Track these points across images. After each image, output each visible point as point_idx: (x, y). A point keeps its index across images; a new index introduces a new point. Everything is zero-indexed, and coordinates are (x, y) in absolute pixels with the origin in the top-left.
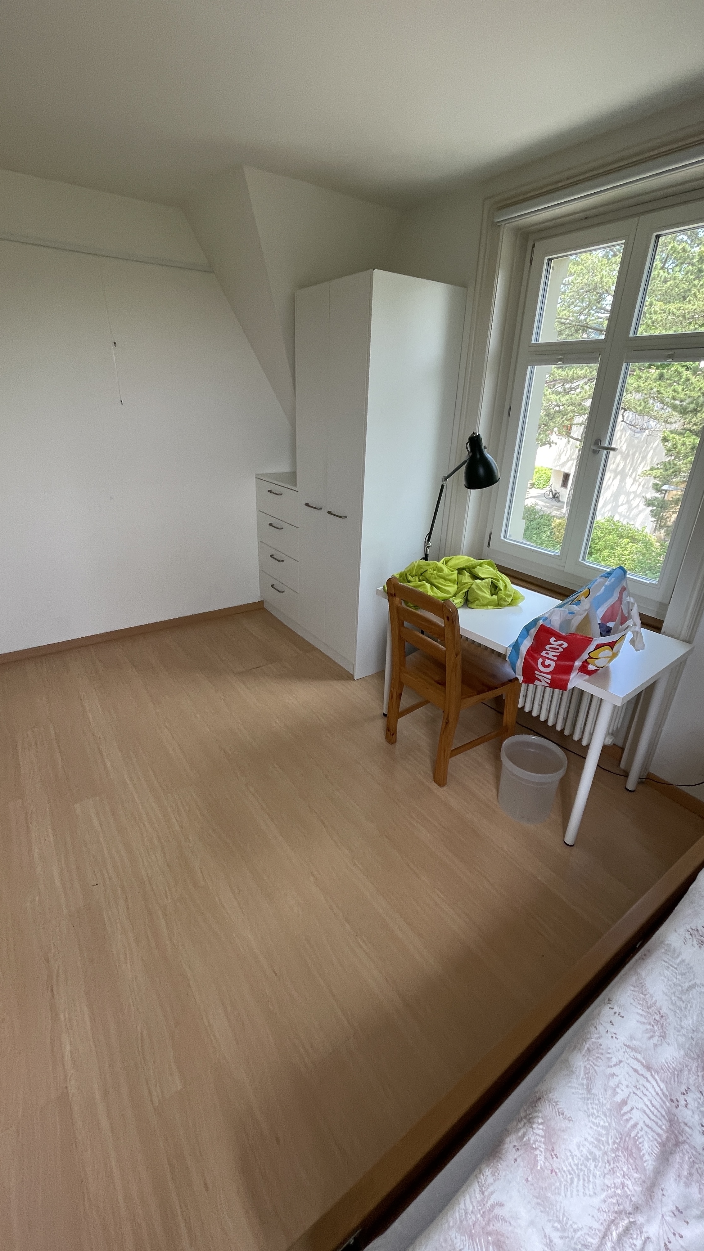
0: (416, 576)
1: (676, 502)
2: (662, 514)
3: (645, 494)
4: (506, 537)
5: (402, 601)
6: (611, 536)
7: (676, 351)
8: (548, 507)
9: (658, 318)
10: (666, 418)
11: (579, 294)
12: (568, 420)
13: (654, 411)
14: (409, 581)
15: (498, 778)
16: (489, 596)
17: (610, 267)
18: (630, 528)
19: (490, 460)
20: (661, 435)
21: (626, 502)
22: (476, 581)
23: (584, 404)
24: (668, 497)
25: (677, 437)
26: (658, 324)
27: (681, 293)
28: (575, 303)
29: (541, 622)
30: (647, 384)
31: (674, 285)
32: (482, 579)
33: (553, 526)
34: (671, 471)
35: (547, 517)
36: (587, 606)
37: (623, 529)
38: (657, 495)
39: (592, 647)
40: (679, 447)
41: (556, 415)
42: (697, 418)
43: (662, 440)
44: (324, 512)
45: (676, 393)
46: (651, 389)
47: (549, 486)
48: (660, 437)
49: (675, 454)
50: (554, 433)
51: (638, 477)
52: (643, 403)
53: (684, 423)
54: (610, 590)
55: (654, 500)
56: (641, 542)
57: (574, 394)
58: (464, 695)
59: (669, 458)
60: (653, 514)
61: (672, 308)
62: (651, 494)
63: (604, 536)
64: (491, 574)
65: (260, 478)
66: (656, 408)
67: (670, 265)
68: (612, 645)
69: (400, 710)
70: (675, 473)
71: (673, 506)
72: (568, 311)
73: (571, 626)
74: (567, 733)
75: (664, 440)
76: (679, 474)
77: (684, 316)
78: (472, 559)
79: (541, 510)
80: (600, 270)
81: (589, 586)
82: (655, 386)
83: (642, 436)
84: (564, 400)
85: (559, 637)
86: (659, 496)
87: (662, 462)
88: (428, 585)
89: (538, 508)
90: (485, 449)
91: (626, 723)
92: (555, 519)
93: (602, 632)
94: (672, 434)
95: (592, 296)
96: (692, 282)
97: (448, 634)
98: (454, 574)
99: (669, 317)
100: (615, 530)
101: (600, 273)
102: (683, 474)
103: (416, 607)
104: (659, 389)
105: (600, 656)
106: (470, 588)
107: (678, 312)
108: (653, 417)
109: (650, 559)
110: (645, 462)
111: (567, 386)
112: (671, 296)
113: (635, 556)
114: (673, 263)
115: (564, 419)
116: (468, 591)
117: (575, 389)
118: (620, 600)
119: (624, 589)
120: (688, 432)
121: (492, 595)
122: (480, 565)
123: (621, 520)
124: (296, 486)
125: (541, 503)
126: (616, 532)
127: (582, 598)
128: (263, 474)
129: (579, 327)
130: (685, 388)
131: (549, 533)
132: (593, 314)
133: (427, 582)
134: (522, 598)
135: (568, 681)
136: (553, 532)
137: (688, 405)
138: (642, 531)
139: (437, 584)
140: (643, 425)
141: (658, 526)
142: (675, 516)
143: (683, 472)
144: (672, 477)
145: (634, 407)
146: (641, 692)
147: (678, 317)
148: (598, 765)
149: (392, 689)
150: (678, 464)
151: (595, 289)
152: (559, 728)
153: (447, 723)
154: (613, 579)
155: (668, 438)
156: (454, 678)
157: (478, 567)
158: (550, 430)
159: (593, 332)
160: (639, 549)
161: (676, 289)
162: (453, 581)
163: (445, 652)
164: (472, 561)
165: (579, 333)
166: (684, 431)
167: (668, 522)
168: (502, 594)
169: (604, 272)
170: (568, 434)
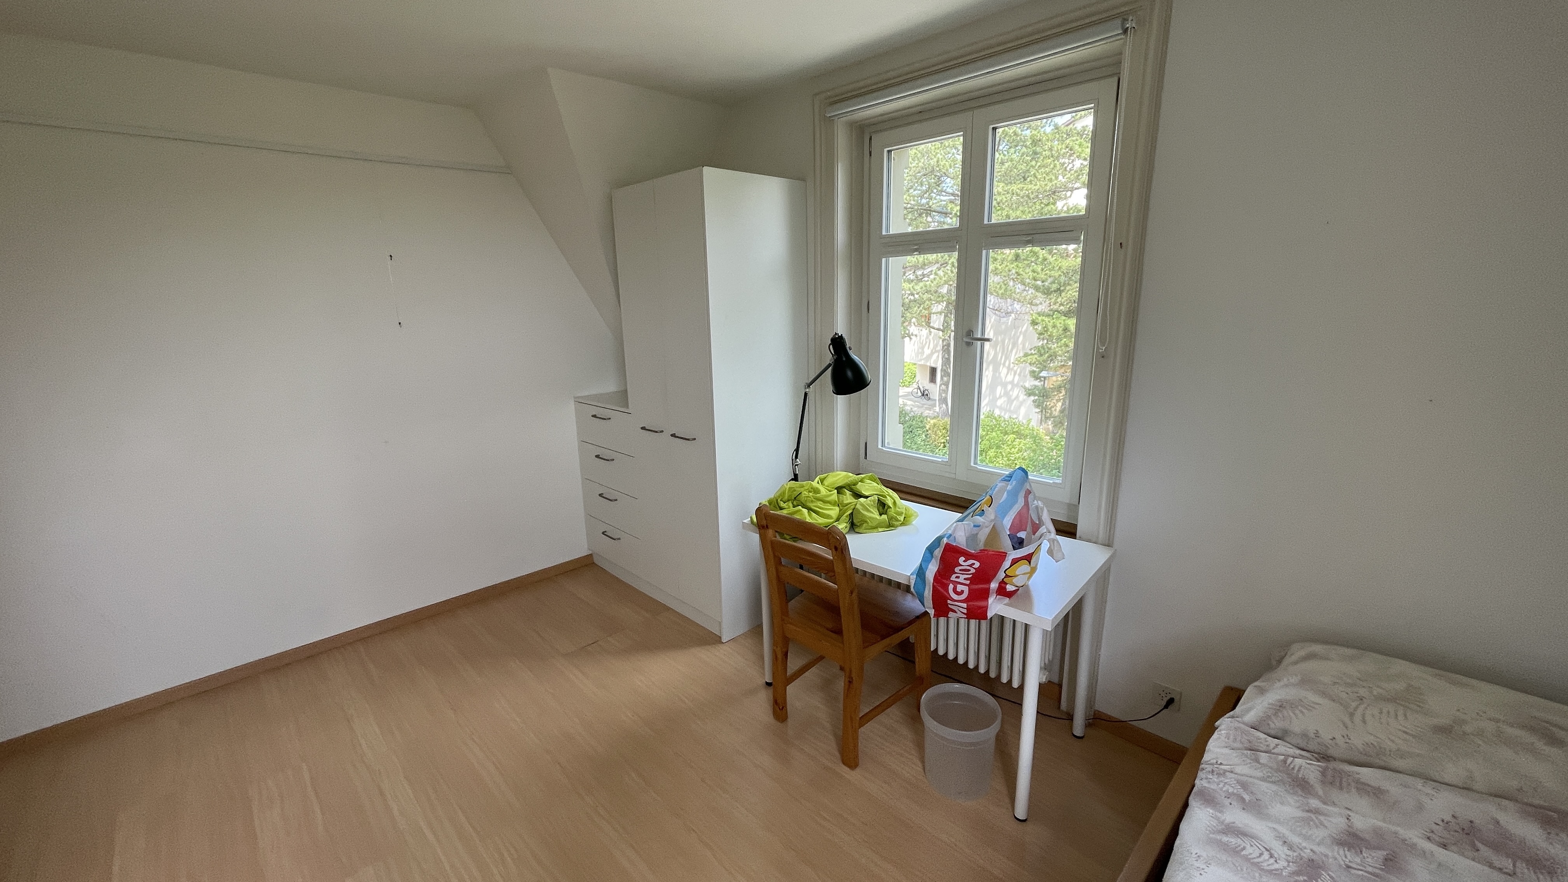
0: (788, 501)
1: (1059, 389)
2: (1045, 403)
3: (1024, 383)
4: (885, 446)
5: (777, 534)
6: (994, 434)
7: (1034, 236)
8: (918, 407)
9: (1002, 199)
10: (1030, 299)
11: (917, 177)
12: (925, 309)
13: (1017, 293)
14: (781, 509)
15: (920, 746)
16: (878, 517)
17: (945, 151)
18: (1014, 422)
19: (856, 361)
20: (1028, 318)
21: (1004, 394)
22: (859, 499)
23: (941, 290)
24: (1048, 385)
25: (1046, 319)
26: (1003, 204)
27: (1020, 173)
28: (914, 187)
29: (945, 540)
30: (1004, 265)
31: (1012, 166)
32: (866, 497)
33: (927, 428)
34: (1047, 355)
35: (919, 418)
36: (992, 517)
37: (1006, 424)
38: (1037, 383)
39: (1007, 564)
40: (1051, 330)
41: (912, 304)
42: (1062, 298)
43: (1031, 323)
44: (666, 436)
45: (1036, 274)
46: (1010, 271)
47: (916, 383)
48: (1028, 320)
49: (1047, 337)
50: (912, 324)
51: (1012, 365)
52: (1003, 286)
53: (1050, 303)
54: (1014, 494)
55: (1034, 389)
56: (1028, 437)
57: (928, 281)
58: (867, 644)
59: (1041, 343)
60: (1036, 404)
61: (1015, 189)
62: (1030, 383)
63: (987, 434)
64: (876, 490)
65: (580, 401)
66: (1018, 291)
67: (1004, 147)
68: (1028, 558)
69: (788, 674)
70: (1051, 358)
71: (1056, 393)
72: (909, 195)
73: (978, 542)
74: (993, 675)
75: (1032, 323)
76: (1056, 358)
77: (1028, 196)
78: (851, 474)
79: (911, 411)
80: (934, 154)
81: (990, 492)
82: (1013, 267)
83: (1009, 319)
84: (918, 288)
85: (968, 556)
86: (1039, 384)
87: (1035, 347)
88: (805, 511)
89: (908, 408)
90: (850, 350)
91: (1058, 653)
92: (929, 419)
93: (1014, 545)
94: (1039, 316)
95: (931, 179)
96: (1029, 163)
97: (838, 568)
98: (833, 494)
99: (1014, 197)
100: (998, 426)
101: (935, 156)
102: (1060, 358)
103: (795, 539)
104: (1017, 270)
105: (1017, 573)
106: (854, 509)
107: (1021, 193)
108: (1017, 300)
109: (1042, 456)
110: (1016, 348)
111: (919, 273)
112: (1010, 176)
113: (1025, 454)
114: (1007, 145)
115: (921, 308)
116: (852, 513)
117: (928, 276)
118: (1027, 504)
119: (1028, 492)
120: (1056, 313)
121: (881, 515)
122: (862, 481)
123: (1003, 414)
124: (627, 407)
125: (909, 403)
126: (998, 428)
127: (985, 508)
128: (582, 397)
129: (922, 211)
130: (1045, 268)
131: (924, 436)
132: (935, 198)
133: (803, 507)
134: (915, 514)
135: (986, 607)
136: (928, 434)
137: (1050, 285)
138: (1028, 425)
139: (815, 508)
140: (1008, 308)
141: (1044, 416)
142: (1060, 404)
143: (1059, 356)
144: (1049, 362)
145: (995, 290)
146: (1068, 613)
147: (1022, 197)
148: (1038, 712)
149: (775, 648)
150: (1053, 348)
151: (933, 171)
152: (982, 670)
153: (850, 682)
154: (1014, 483)
155: (1037, 321)
156: (851, 623)
157: (860, 483)
158: (907, 321)
159: (937, 215)
160: (1028, 446)
161: (1015, 170)
162: (834, 504)
163: (837, 590)
164: (851, 477)
165: (923, 217)
166: (1051, 313)
167: (1054, 412)
168: (892, 512)
169: (939, 155)
170: (928, 324)
